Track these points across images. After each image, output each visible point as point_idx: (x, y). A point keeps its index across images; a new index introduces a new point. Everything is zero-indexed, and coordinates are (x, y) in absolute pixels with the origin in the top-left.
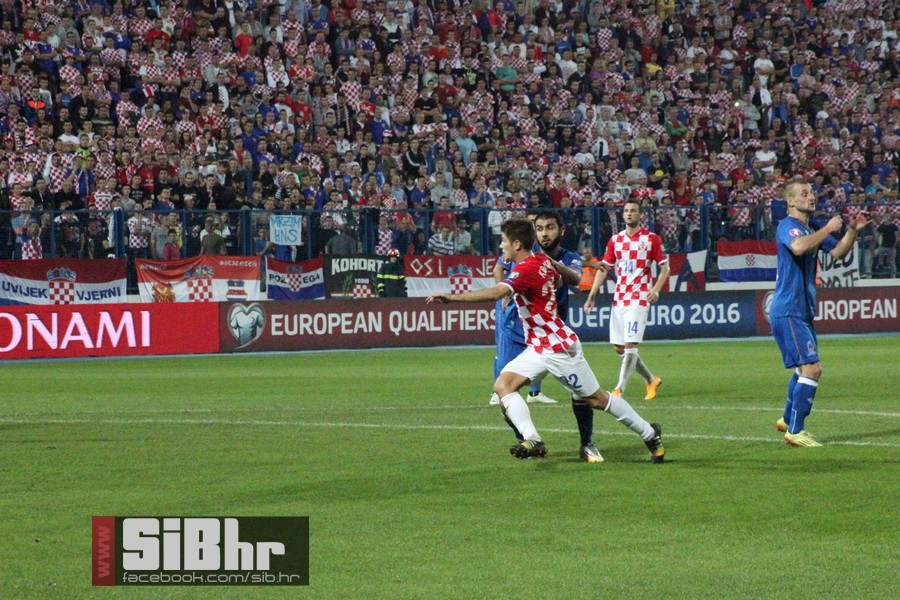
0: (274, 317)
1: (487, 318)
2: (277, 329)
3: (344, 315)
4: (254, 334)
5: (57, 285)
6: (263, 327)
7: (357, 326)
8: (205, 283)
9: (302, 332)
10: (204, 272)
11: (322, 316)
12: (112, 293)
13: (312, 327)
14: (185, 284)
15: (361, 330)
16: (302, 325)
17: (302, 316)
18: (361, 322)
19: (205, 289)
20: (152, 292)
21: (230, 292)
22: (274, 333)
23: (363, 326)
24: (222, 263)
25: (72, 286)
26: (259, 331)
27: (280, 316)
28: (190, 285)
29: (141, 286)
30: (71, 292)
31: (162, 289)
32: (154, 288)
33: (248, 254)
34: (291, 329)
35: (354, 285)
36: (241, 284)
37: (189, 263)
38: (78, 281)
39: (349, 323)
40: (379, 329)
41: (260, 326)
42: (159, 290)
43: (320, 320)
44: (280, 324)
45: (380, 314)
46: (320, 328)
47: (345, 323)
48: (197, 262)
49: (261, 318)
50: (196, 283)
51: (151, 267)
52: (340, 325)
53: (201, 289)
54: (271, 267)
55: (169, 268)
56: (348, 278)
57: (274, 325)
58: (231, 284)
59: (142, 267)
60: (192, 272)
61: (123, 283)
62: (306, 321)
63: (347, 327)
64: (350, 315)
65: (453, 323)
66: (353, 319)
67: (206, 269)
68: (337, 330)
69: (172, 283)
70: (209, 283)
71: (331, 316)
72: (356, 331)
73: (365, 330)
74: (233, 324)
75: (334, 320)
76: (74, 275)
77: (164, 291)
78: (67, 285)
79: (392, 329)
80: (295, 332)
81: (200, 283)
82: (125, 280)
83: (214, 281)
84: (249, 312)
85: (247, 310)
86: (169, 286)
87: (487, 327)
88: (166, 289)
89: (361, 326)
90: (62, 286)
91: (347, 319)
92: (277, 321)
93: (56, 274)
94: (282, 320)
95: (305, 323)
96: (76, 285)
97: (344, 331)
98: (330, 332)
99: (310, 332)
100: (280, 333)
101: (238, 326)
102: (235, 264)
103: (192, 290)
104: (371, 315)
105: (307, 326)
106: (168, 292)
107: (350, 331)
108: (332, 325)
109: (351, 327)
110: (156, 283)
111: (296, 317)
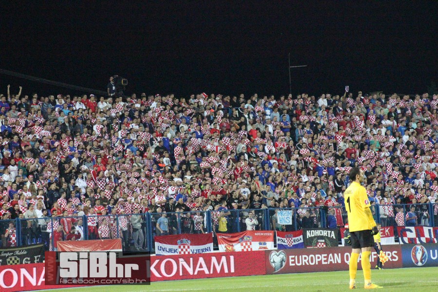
0: (290, 257)
1: (391, 256)
2: (292, 263)
3: (323, 255)
4: (281, 266)
5: (182, 247)
6: (286, 262)
7: (329, 260)
8: (249, 243)
9: (304, 264)
10: (248, 239)
11: (313, 256)
12: (206, 249)
13: (308, 261)
14: (239, 244)
15: (331, 262)
16: (304, 260)
17: (304, 256)
18: (331, 259)
19: (249, 247)
21: (260, 248)
22: (291, 264)
23: (332, 260)
24: (256, 234)
25: (189, 247)
26: (284, 264)
27: (293, 257)
28: (242, 245)
29: (219, 246)
30: (189, 250)
31: (229, 248)
32: (225, 247)
33: (268, 230)
34: (299, 262)
35: (318, 243)
36: (265, 244)
37: (241, 235)
38: (191, 245)
39: (326, 259)
40: (339, 262)
41: (284, 262)
42: (228, 248)
43: (312, 258)
44: (293, 260)
45: (340, 254)
46: (312, 262)
47: (323, 259)
48: (244, 234)
49: (285, 258)
50: (244, 244)
51: (224, 237)
52: (321, 260)
53: (247, 247)
54: (278, 236)
55: (232, 237)
56: (315, 240)
57: (291, 261)
58: (260, 244)
59: (220, 237)
60: (243, 238)
61: (211, 245)
62: (305, 258)
63: (325, 261)
64: (326, 255)
65: (374, 258)
66: (327, 257)
67: (249, 237)
68: (320, 262)
69: (234, 244)
70: (251, 244)
71: (317, 256)
72: (329, 263)
73: (333, 262)
74: (272, 261)
75: (319, 258)
76: (189, 242)
77: (230, 248)
78: (186, 247)
79: (346, 261)
80: (300, 264)
81: (246, 244)
82: (212, 244)
83: (252, 243)
84: (279, 255)
85: (278, 254)
86: (232, 245)
87: (391, 260)
88: (231, 247)
89: (331, 260)
90: (184, 247)
91: (324, 257)
92: (292, 259)
93: (182, 242)
94: (294, 258)
95: (305, 260)
96: (191, 247)
97: (323, 263)
98: (317, 264)
99: (308, 264)
100: (294, 265)
101: (274, 262)
102: (262, 234)
103: (243, 248)
104: (336, 255)
105: (306, 261)
106: (232, 249)
107: (326, 263)
108: (317, 260)
109: (327, 261)
110: (227, 245)
111: (300, 256)
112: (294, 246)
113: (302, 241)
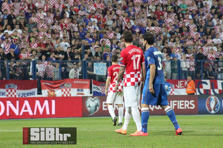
0: (104, 103)
1: (188, 104)
4: (96, 109)
5: (9, 91)
6: (100, 107)
8: (68, 90)
9: (115, 109)
10: (68, 86)
12: (31, 94)
14: (60, 90)
16: (115, 106)
19: (68, 93)
20: (47, 94)
21: (78, 94)
22: (104, 109)
24: (75, 82)
25: (15, 91)
26: (98, 108)
28: (62, 91)
29: (43, 91)
30: (15, 94)
31: (51, 93)
32: (48, 92)
33: (85, 78)
36: (82, 90)
37: (62, 82)
38: (18, 89)
41: (98, 106)
48: (65, 82)
49: (99, 103)
50: (64, 90)
51: (47, 84)
53: (66, 92)
54: (94, 84)
55: (54, 84)
57: (104, 106)
58: (78, 90)
59: (43, 84)
60: (63, 85)
61: (36, 90)
65: (175, 106)
69: (55, 90)
70: (70, 90)
76: (16, 87)
78: (13, 91)
79: (150, 108)
81: (66, 90)
83: (72, 89)
84: (94, 101)
85: (93, 99)
86: (54, 91)
87: (188, 108)
88: (53, 92)
90: (11, 91)
93: (9, 86)
96: (17, 91)
100: (106, 109)
101: (89, 106)
102: (80, 82)
103: (63, 93)
106: (54, 94)
110: (49, 90)
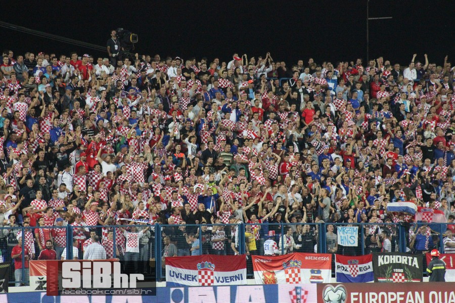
5: (203, 273)
8: (296, 271)
10: (296, 264)
12: (237, 278)
19: (296, 275)
21: (312, 278)
24: (306, 258)
25: (212, 274)
28: (287, 273)
29: (255, 273)
30: (212, 277)
31: (269, 275)
32: (263, 274)
35: (393, 273)
36: (319, 272)
37: (285, 258)
38: (216, 270)
42: (267, 276)
48: (291, 257)
50: (290, 271)
51: (262, 261)
53: (293, 275)
54: (338, 261)
55: (273, 262)
56: (389, 268)
58: (312, 272)
59: (256, 261)
60: (288, 264)
61: (244, 271)
67: (297, 262)
69: (275, 271)
70: (299, 271)
76: (213, 266)
77: (270, 277)
78: (209, 273)
81: (293, 272)
82: (245, 269)
83: (302, 270)
86: (273, 273)
88: (271, 275)
90: (206, 273)
93: (203, 266)
96: (215, 273)
101: (329, 300)
102: (315, 258)
103: (287, 276)
106: (272, 277)
110: (265, 272)
112: (359, 276)
113: (371, 270)
